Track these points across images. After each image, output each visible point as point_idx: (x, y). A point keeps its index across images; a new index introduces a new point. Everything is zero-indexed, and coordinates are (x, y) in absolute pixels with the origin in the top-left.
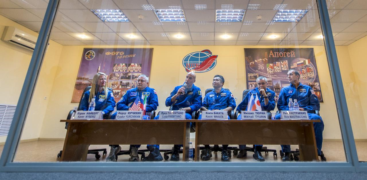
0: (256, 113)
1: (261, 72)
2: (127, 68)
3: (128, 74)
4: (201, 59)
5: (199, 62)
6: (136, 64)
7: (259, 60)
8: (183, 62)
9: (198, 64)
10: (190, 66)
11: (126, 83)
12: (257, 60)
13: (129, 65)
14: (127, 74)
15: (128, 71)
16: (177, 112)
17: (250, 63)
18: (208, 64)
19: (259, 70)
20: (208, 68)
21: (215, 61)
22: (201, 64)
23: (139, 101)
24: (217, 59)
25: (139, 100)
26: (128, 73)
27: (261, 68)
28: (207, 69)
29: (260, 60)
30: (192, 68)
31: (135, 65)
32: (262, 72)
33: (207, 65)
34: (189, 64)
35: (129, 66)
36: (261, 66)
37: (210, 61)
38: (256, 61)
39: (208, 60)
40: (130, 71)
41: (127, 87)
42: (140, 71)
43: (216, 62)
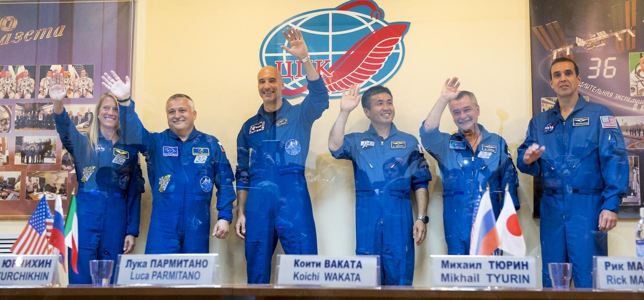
0: (491, 262)
1: (599, 91)
2: (37, 85)
3: (45, 107)
4: (338, 43)
5: (330, 53)
6: (70, 66)
7: (593, 39)
8: (264, 55)
9: (323, 61)
10: (295, 73)
11: (40, 144)
12: (584, 38)
13: (44, 71)
14: (36, 107)
15: (40, 96)
16: (186, 261)
17: (551, 53)
18: (368, 60)
19: (591, 82)
20: (370, 80)
21: (397, 48)
22: (338, 61)
23: (48, 220)
24: (408, 38)
25: (47, 216)
26: (43, 104)
27: (601, 72)
28: (366, 81)
29: (600, 38)
30: (300, 79)
31: (67, 69)
32: (607, 90)
33: (364, 66)
34: (289, 64)
35: (43, 75)
36: (603, 64)
37: (376, 50)
38: (580, 42)
39: (367, 42)
40: (48, 96)
41: (43, 158)
42: (90, 96)
43: (400, 51)
